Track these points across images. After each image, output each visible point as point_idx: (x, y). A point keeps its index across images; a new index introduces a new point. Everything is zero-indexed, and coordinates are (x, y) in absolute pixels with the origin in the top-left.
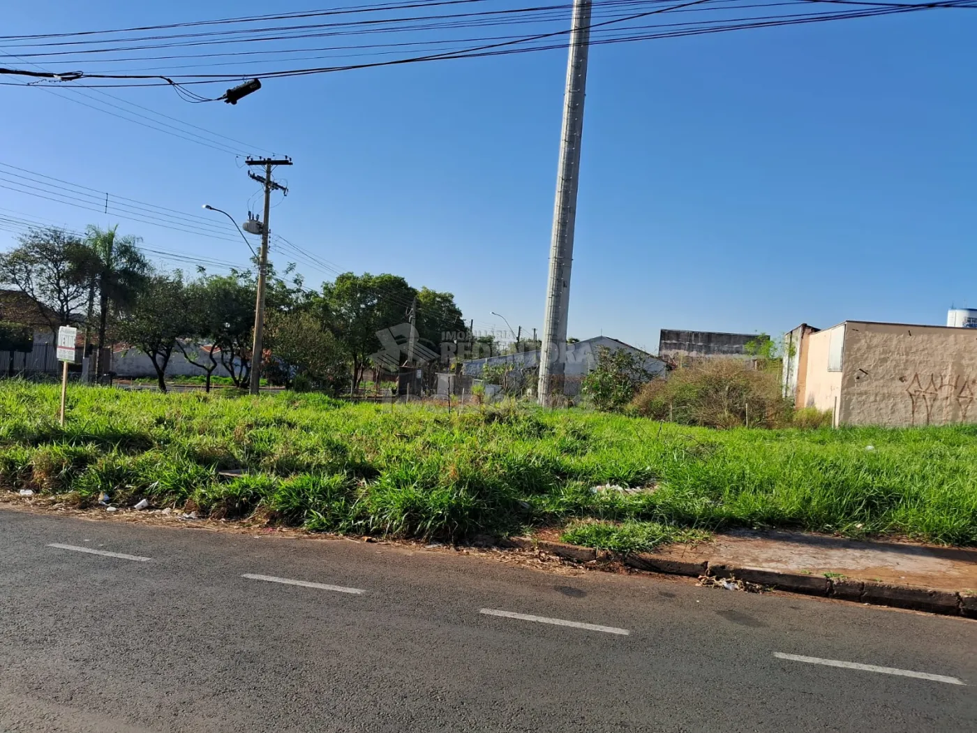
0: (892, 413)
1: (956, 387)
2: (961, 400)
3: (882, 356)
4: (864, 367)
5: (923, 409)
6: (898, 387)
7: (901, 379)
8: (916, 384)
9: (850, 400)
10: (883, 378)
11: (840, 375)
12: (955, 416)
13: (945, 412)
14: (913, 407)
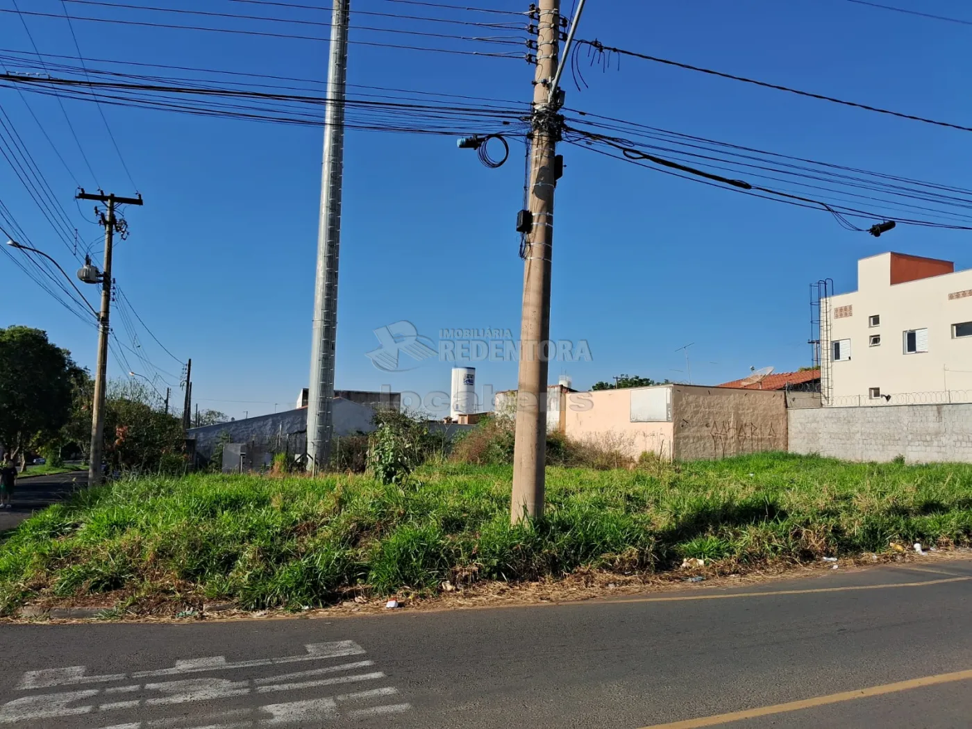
0: (704, 450)
1: (737, 429)
2: (740, 438)
3: (695, 409)
4: (685, 418)
5: (721, 447)
6: (705, 432)
7: (707, 425)
8: (715, 429)
9: (679, 443)
10: (697, 425)
11: (671, 425)
12: (738, 449)
13: (732, 448)
14: (715, 446)
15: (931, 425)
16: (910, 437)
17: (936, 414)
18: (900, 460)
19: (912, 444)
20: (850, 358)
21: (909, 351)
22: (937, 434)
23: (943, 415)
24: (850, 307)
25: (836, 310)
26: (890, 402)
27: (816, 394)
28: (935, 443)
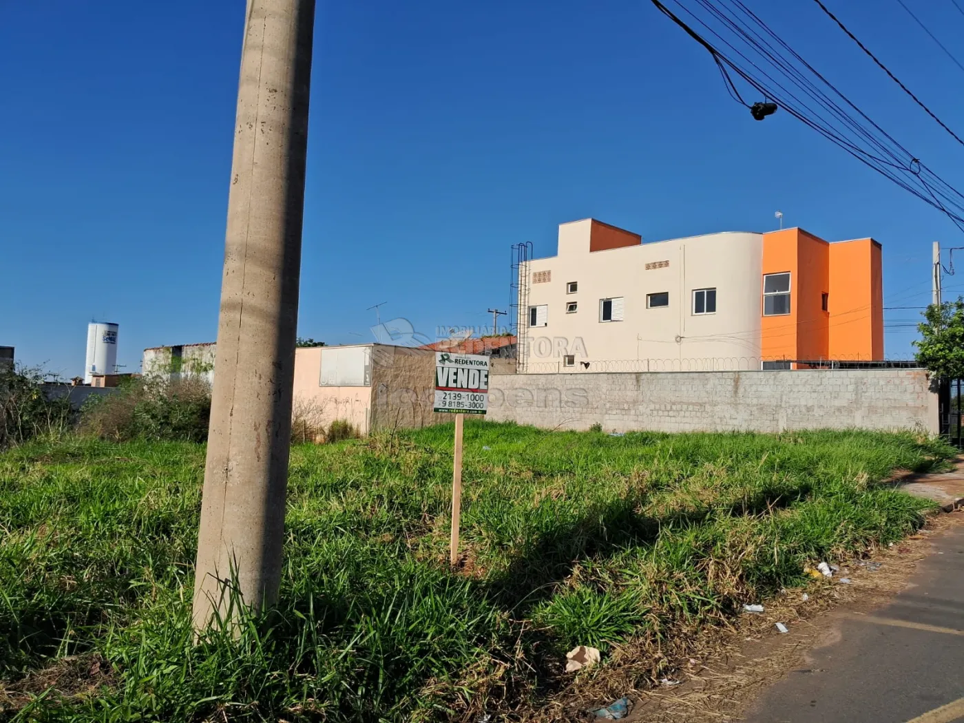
0: (403, 419)
3: (396, 373)
4: (385, 382)
9: (377, 411)
11: (369, 390)
12: (437, 417)
13: (431, 415)
14: (414, 413)
15: (629, 393)
16: (608, 405)
17: (635, 383)
18: (597, 428)
19: (610, 412)
20: (546, 324)
21: (604, 319)
22: (635, 402)
23: (641, 384)
24: (549, 273)
25: (535, 275)
26: (589, 370)
27: (512, 361)
28: (633, 412)
